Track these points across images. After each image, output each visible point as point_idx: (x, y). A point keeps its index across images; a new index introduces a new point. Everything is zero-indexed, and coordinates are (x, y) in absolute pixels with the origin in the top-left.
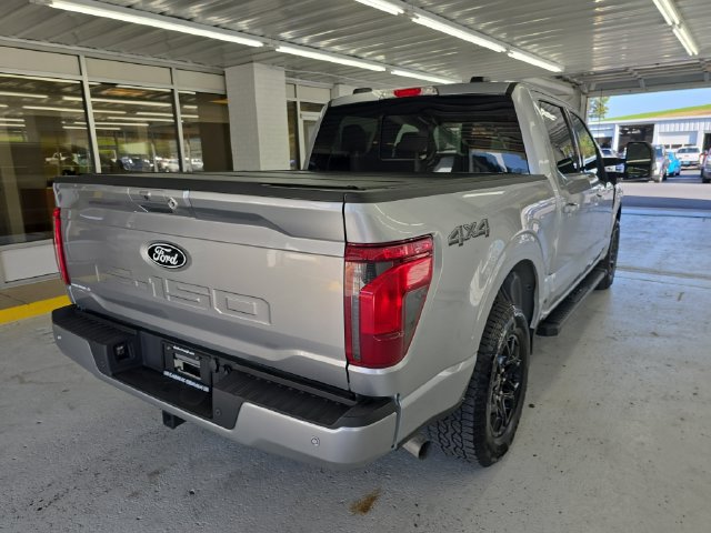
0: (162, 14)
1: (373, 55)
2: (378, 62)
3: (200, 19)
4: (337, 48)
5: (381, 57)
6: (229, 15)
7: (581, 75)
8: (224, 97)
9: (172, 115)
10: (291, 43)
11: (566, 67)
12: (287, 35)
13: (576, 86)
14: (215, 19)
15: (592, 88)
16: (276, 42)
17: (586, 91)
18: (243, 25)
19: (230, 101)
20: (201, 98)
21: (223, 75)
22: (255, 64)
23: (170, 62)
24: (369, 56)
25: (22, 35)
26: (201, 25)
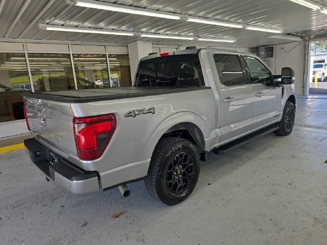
0: (90, 27)
1: (187, 33)
2: (191, 36)
3: (106, 27)
4: (168, 32)
5: (192, 34)
6: (116, 25)
7: (305, 32)
8: (128, 55)
9: (106, 65)
10: (146, 33)
11: (284, 31)
12: (144, 30)
13: (302, 37)
14: (111, 27)
15: (312, 37)
16: (140, 33)
17: (307, 39)
18: (124, 28)
19: (130, 56)
20: (119, 57)
21: (127, 46)
22: (138, 41)
23: (104, 44)
24: (185, 34)
25: (46, 38)
26: (106, 30)
